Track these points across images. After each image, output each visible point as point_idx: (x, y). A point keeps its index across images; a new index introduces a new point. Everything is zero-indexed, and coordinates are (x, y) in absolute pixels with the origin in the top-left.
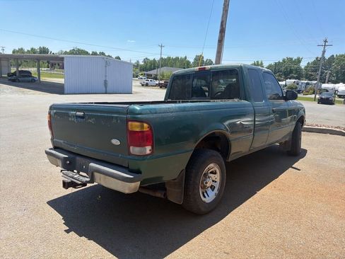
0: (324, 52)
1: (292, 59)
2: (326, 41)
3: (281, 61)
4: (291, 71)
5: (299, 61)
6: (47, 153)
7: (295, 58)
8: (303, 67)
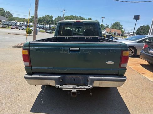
0: (64, 14)
1: (49, 16)
2: (64, 10)
3: (45, 16)
4: (49, 21)
5: (52, 17)
6: (26, 78)
7: (50, 15)
8: (54, 20)
